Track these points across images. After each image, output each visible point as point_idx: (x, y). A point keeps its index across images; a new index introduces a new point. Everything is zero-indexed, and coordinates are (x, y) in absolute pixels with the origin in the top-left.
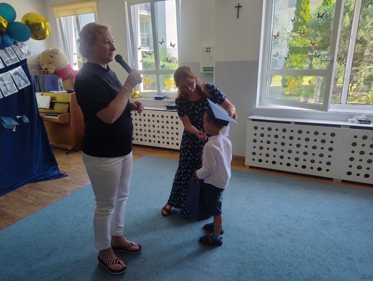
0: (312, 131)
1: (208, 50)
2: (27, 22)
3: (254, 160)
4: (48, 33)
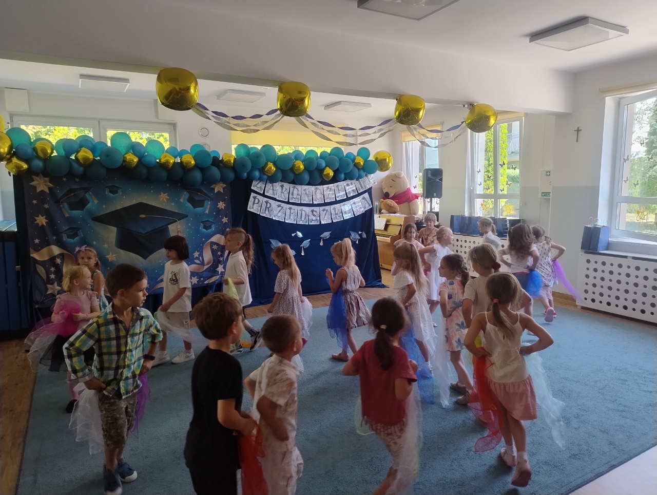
1: (548, 174)
2: (376, 159)
3: (586, 299)
4: (390, 165)
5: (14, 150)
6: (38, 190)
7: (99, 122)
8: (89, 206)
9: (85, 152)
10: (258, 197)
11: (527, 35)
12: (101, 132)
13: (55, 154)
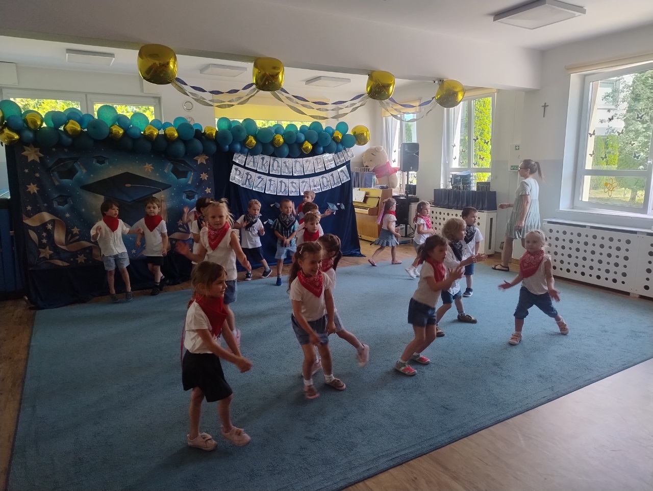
0: (624, 239)
1: (517, 148)
2: (355, 133)
4: (368, 139)
5: (6, 121)
6: (30, 159)
7: (86, 96)
8: (78, 174)
9: (73, 124)
10: (240, 168)
11: (491, 14)
12: (88, 104)
13: (44, 125)
